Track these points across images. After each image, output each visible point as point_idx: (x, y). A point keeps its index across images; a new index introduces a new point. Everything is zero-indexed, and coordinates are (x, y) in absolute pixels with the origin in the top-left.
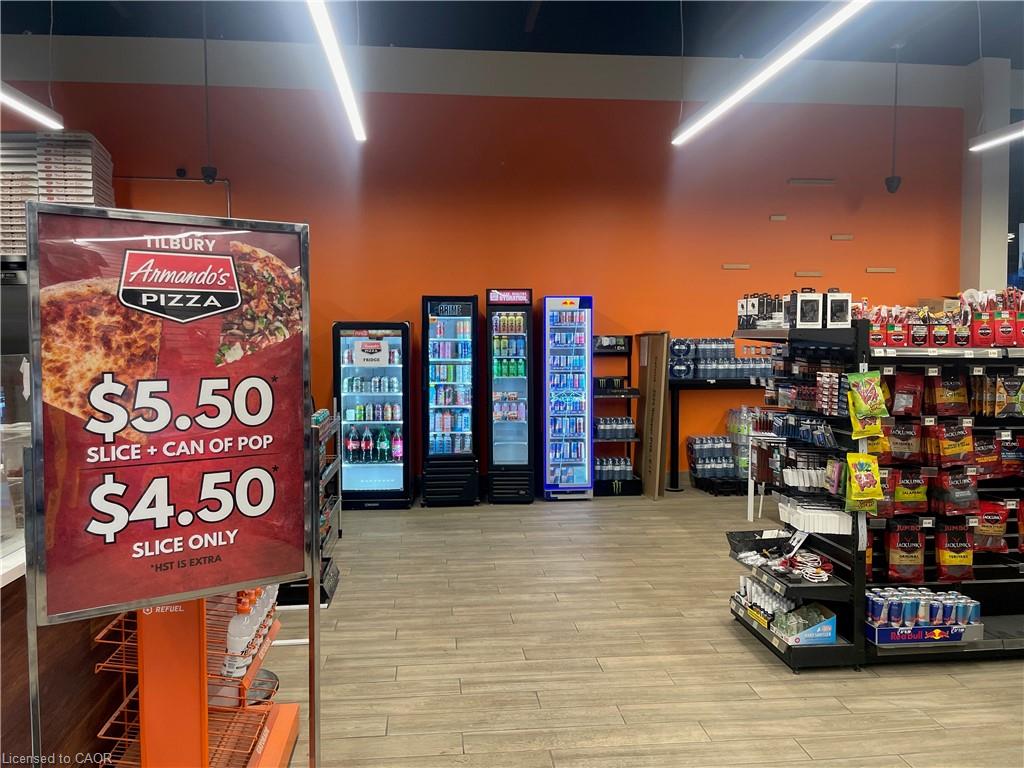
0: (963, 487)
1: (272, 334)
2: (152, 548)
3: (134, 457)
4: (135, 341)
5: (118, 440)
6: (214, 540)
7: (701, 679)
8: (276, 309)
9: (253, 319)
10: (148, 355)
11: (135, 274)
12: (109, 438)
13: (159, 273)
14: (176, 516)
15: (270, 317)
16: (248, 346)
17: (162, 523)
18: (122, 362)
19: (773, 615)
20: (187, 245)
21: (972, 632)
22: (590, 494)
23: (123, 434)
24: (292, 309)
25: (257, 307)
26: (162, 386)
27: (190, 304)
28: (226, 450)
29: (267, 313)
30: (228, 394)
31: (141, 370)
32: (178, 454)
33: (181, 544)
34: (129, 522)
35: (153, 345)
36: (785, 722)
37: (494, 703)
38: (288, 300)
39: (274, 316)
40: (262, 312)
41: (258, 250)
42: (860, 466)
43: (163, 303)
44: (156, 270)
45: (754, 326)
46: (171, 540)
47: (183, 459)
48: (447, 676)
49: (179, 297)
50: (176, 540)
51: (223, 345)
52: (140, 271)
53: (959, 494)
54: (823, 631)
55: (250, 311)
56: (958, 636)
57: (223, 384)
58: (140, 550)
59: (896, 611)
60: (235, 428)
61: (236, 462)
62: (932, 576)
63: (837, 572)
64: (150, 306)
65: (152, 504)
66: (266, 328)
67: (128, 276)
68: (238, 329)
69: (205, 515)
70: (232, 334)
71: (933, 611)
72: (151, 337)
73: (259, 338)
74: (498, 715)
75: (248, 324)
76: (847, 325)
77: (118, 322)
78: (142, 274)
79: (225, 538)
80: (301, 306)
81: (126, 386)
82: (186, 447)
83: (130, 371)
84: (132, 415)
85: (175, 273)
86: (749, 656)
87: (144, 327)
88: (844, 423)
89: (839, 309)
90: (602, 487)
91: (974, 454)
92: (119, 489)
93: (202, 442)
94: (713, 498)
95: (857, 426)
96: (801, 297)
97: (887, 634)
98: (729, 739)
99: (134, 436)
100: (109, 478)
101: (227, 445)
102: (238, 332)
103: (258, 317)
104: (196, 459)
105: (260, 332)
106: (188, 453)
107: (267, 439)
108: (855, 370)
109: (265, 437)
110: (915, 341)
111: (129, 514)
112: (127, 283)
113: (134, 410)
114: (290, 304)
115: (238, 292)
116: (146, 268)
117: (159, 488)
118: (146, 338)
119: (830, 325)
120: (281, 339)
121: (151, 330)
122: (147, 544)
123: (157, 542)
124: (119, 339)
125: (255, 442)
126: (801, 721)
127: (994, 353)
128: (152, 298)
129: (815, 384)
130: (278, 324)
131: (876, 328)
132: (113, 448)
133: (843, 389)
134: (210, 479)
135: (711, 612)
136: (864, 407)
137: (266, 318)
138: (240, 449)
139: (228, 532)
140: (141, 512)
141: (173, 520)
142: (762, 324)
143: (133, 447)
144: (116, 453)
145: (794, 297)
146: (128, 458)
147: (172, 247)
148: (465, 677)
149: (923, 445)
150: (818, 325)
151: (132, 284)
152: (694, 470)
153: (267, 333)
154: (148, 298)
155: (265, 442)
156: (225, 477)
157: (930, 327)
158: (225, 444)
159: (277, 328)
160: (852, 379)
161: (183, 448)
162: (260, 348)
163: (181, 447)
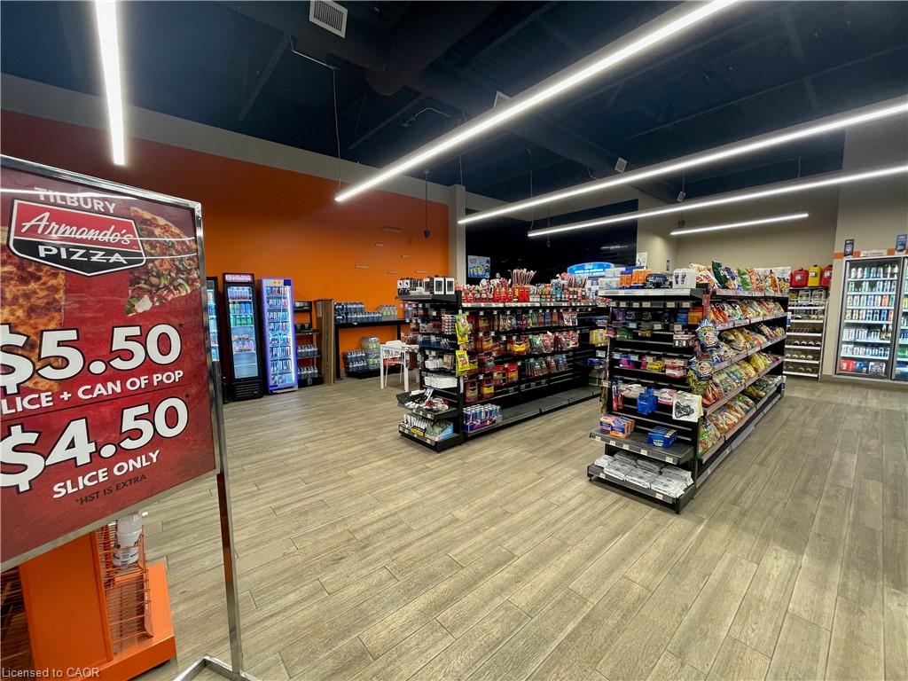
0: (490, 361)
1: (176, 288)
2: (75, 484)
3: (44, 405)
4: (35, 292)
5: (22, 390)
6: (140, 463)
7: (401, 468)
8: (177, 268)
9: (159, 276)
10: (51, 306)
11: (28, 225)
12: (12, 390)
13: (57, 227)
14: (98, 451)
15: (173, 275)
16: (155, 299)
17: (83, 459)
18: (20, 313)
19: (425, 429)
20: (86, 203)
21: (498, 419)
22: (296, 388)
23: (30, 385)
24: (191, 269)
25: (161, 266)
26: (71, 335)
27: (94, 259)
28: (143, 386)
29: (170, 271)
30: (142, 340)
31: (45, 320)
32: (95, 395)
33: (106, 474)
34: (45, 467)
35: (57, 297)
36: (447, 476)
37: (301, 514)
38: (188, 262)
39: (177, 274)
40: (166, 270)
41: (157, 217)
42: (460, 356)
43: (64, 256)
44: (53, 224)
45: (408, 293)
46: (95, 473)
47: (101, 400)
48: (261, 508)
49: (82, 252)
50: (100, 472)
51: (132, 297)
52: (33, 222)
53: (489, 364)
54: (449, 431)
55: (154, 269)
56: (495, 421)
57: (136, 331)
58: (60, 490)
59: (475, 416)
60: (149, 367)
61: (152, 396)
62: (482, 400)
63: (450, 404)
64: (48, 258)
65: (72, 445)
66: (171, 283)
67: (19, 227)
68: (145, 284)
69: (128, 444)
70: (140, 288)
71: (486, 413)
72: (55, 289)
73: (165, 292)
74: (307, 520)
75: (154, 280)
76: (453, 293)
77: (12, 273)
78: (36, 227)
79: (149, 459)
80: (198, 268)
81: (28, 337)
82: (102, 388)
83: (32, 322)
84: (38, 365)
85: (75, 228)
86: (416, 451)
87: (44, 279)
88: (453, 337)
89: (450, 284)
90: (302, 383)
91: (493, 347)
92: (31, 438)
93: (118, 382)
94: (359, 380)
95: (459, 339)
96: (436, 279)
97: (472, 427)
98: (429, 492)
99: (42, 384)
100: (16, 430)
101: (143, 382)
102: (145, 286)
103: (163, 274)
104: (114, 397)
105: (165, 286)
106: (105, 394)
107: (178, 374)
108: (457, 313)
109: (176, 372)
110: (476, 300)
111: (46, 459)
112: (18, 232)
113: (40, 359)
114: (189, 265)
115: (142, 251)
116: (41, 220)
117: (77, 429)
118: (48, 289)
119: (447, 293)
120: (184, 293)
121: (53, 282)
122: (69, 483)
123: (80, 478)
124: (14, 289)
125: (169, 378)
126: (453, 474)
127: (501, 305)
128: (51, 250)
129: (441, 320)
130: (180, 281)
131: (463, 294)
132: (18, 399)
133: (454, 322)
134: (129, 414)
135: (389, 435)
136: (462, 329)
137: (170, 275)
138: (155, 384)
139: (151, 454)
140: (59, 454)
141: (95, 456)
142: (412, 292)
143: (43, 395)
144: (22, 404)
145: (432, 279)
146: (38, 406)
147: (69, 204)
148: (274, 505)
149: (476, 345)
150: (442, 293)
151: (24, 234)
152: (348, 368)
153: (172, 288)
154: (46, 250)
155: (177, 377)
156: (144, 409)
157: (481, 294)
158: (142, 382)
159: (180, 284)
160: (457, 317)
161: (99, 389)
162: (166, 300)
163: (97, 389)
